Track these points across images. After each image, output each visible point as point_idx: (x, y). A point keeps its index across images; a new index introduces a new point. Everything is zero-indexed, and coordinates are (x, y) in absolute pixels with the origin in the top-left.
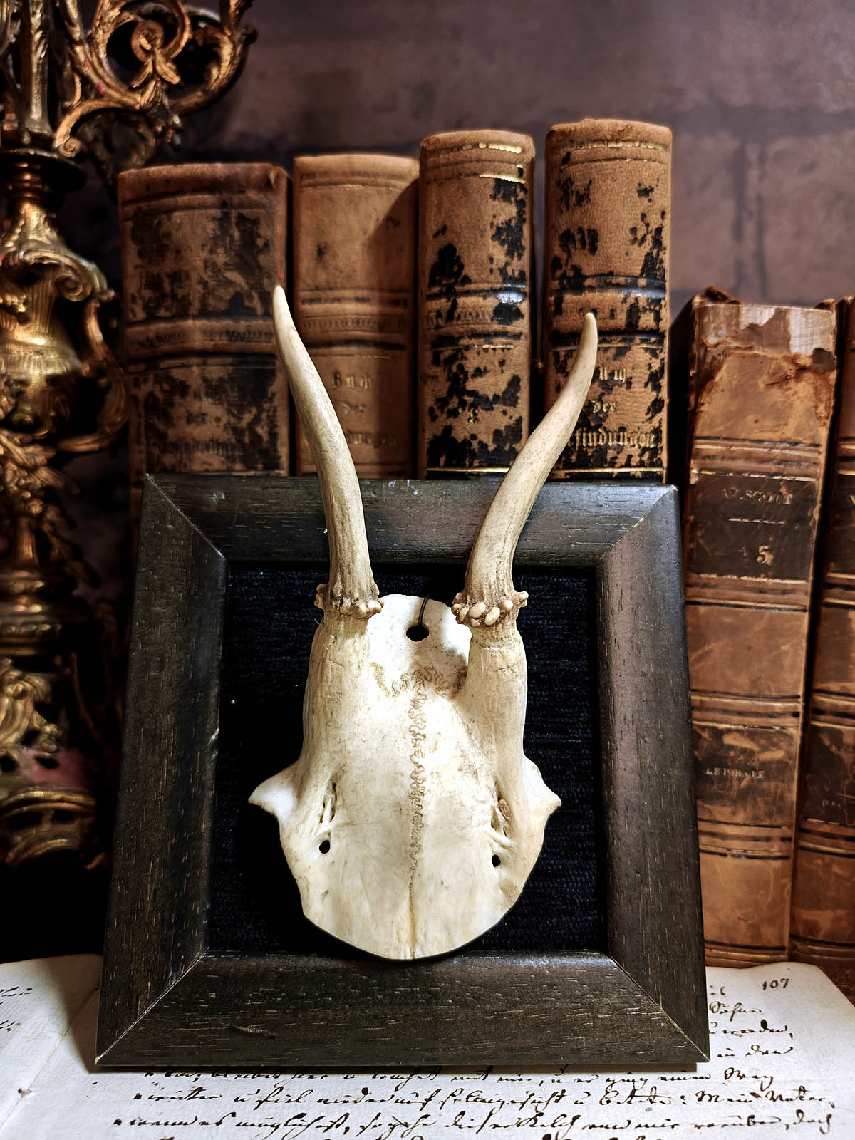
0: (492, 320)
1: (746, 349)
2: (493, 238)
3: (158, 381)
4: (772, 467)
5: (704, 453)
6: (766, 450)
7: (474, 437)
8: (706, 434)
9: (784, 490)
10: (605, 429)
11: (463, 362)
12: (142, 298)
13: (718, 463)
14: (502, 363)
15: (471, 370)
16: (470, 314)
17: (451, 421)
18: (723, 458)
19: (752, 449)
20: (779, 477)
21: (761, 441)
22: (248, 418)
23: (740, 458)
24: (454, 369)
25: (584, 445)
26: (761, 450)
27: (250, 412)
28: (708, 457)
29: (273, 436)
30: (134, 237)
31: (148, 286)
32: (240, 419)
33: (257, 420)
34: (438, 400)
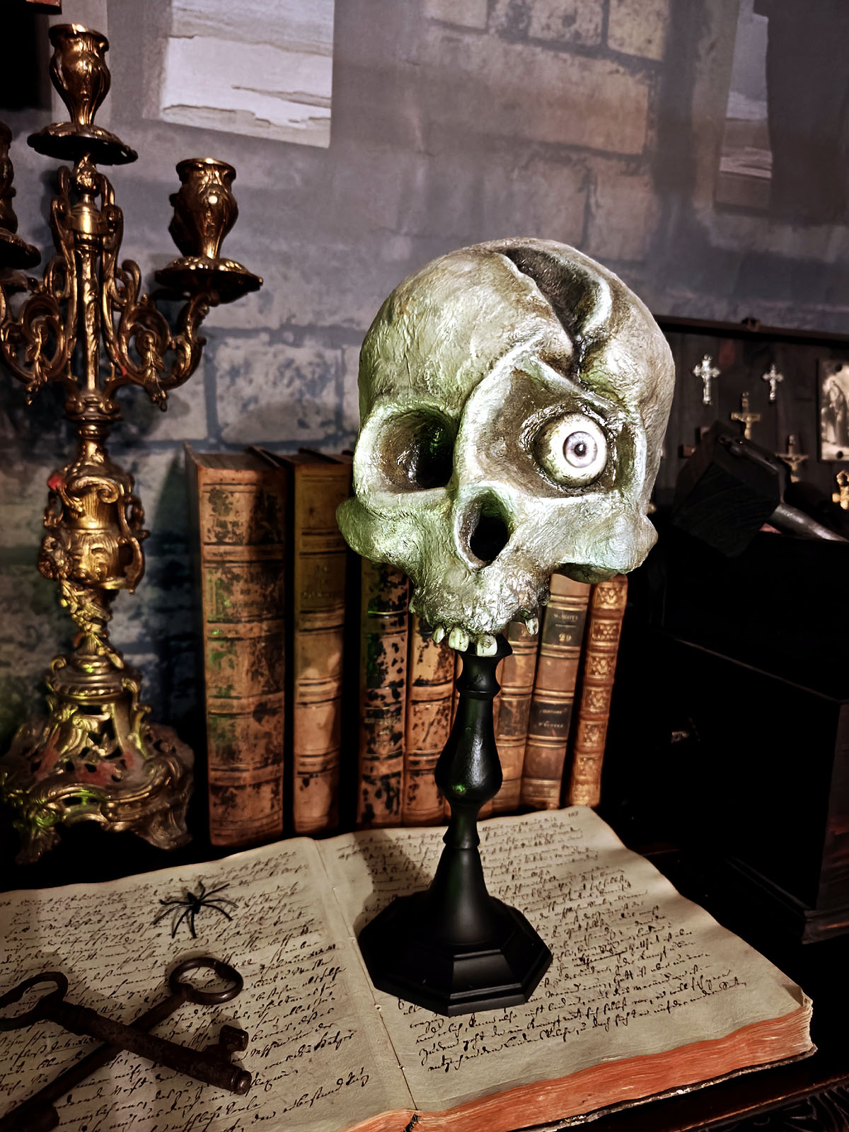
3: (224, 573)
12: (215, 531)
22: (270, 589)
30: (210, 500)
31: (217, 526)
32: (266, 590)
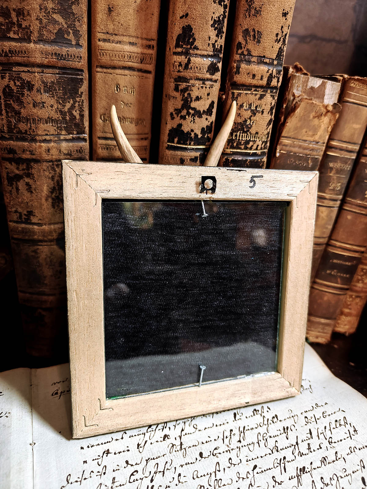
0: (207, 72)
1: (309, 99)
2: (212, 26)
4: (308, 152)
5: (283, 143)
6: (307, 145)
7: (192, 131)
8: (286, 135)
9: (310, 161)
10: (250, 132)
11: (191, 92)
13: (288, 148)
14: (208, 94)
15: (194, 97)
16: (197, 68)
17: (182, 121)
18: (290, 146)
19: (302, 144)
20: (309, 156)
21: (305, 141)
22: (68, 105)
23: (296, 147)
24: (186, 95)
25: (241, 139)
26: (305, 144)
27: (69, 102)
28: (285, 145)
29: (82, 116)
32: (64, 106)
33: (73, 107)
34: (176, 110)
